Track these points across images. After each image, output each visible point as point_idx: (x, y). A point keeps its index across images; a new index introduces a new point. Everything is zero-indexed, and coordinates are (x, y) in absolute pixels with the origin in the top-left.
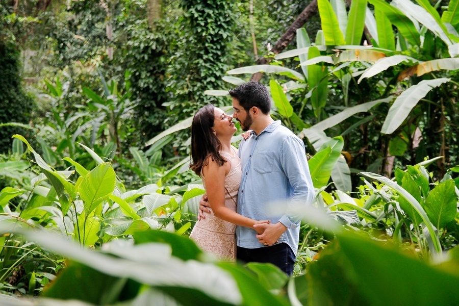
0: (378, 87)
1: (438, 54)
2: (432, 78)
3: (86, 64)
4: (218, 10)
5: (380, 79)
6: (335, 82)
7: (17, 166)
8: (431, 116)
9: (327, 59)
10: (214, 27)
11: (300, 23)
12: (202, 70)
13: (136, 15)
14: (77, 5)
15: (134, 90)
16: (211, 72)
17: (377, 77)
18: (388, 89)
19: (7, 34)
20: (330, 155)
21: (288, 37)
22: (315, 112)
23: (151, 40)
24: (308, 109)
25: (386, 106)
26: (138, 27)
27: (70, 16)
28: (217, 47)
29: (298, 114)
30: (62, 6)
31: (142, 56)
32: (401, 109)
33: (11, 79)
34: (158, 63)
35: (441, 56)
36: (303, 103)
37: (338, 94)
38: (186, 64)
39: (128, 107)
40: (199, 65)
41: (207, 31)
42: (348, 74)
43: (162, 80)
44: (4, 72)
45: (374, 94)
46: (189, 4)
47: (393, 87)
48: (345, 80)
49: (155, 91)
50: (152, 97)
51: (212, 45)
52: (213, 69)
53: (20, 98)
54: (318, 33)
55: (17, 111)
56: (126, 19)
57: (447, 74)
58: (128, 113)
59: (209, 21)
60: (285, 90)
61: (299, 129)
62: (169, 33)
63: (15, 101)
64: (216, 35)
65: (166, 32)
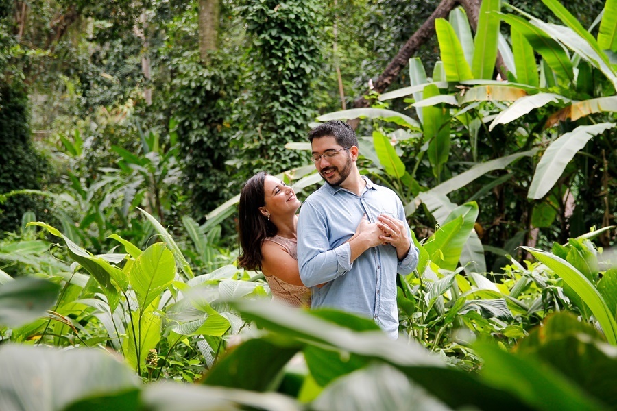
0: (517, 137)
1: (598, 92)
2: (590, 123)
3: (114, 112)
4: (298, 36)
5: (519, 125)
6: (459, 130)
7: (34, 247)
8: (589, 175)
9: (449, 99)
10: (294, 60)
11: (408, 53)
12: (278, 117)
13: (184, 45)
14: (103, 33)
15: (183, 145)
16: (289, 119)
17: (516, 123)
18: (531, 138)
19: (14, 72)
20: (461, 227)
21: (392, 72)
22: (434, 170)
23: (205, 78)
24: (424, 166)
25: (527, 161)
26: (186, 61)
27: (93, 47)
28: (297, 86)
29: (411, 174)
30: (81, 35)
31: (193, 99)
32: (552, 165)
33: (18, 132)
34: (215, 109)
35: (602, 94)
36: (418, 159)
37: (464, 146)
38: (257, 108)
39: (173, 167)
40: (274, 110)
41: (284, 65)
42: (477, 119)
43: (220, 131)
44: (9, 123)
45: (511, 146)
46: (259, 29)
47: (537, 135)
48: (473, 126)
49: (211, 146)
50: (207, 155)
51: (291, 83)
52: (292, 115)
53: (30, 158)
54: (436, 65)
55: (26, 175)
56: (169, 50)
57: (610, 118)
58: (174, 177)
59: (287, 50)
60: (394, 141)
61: (413, 193)
62: (229, 69)
63: (23, 161)
64: (297, 69)
65: (225, 67)
